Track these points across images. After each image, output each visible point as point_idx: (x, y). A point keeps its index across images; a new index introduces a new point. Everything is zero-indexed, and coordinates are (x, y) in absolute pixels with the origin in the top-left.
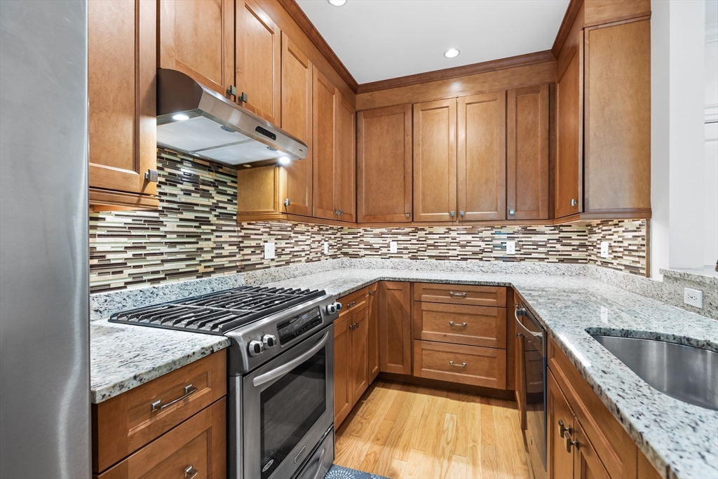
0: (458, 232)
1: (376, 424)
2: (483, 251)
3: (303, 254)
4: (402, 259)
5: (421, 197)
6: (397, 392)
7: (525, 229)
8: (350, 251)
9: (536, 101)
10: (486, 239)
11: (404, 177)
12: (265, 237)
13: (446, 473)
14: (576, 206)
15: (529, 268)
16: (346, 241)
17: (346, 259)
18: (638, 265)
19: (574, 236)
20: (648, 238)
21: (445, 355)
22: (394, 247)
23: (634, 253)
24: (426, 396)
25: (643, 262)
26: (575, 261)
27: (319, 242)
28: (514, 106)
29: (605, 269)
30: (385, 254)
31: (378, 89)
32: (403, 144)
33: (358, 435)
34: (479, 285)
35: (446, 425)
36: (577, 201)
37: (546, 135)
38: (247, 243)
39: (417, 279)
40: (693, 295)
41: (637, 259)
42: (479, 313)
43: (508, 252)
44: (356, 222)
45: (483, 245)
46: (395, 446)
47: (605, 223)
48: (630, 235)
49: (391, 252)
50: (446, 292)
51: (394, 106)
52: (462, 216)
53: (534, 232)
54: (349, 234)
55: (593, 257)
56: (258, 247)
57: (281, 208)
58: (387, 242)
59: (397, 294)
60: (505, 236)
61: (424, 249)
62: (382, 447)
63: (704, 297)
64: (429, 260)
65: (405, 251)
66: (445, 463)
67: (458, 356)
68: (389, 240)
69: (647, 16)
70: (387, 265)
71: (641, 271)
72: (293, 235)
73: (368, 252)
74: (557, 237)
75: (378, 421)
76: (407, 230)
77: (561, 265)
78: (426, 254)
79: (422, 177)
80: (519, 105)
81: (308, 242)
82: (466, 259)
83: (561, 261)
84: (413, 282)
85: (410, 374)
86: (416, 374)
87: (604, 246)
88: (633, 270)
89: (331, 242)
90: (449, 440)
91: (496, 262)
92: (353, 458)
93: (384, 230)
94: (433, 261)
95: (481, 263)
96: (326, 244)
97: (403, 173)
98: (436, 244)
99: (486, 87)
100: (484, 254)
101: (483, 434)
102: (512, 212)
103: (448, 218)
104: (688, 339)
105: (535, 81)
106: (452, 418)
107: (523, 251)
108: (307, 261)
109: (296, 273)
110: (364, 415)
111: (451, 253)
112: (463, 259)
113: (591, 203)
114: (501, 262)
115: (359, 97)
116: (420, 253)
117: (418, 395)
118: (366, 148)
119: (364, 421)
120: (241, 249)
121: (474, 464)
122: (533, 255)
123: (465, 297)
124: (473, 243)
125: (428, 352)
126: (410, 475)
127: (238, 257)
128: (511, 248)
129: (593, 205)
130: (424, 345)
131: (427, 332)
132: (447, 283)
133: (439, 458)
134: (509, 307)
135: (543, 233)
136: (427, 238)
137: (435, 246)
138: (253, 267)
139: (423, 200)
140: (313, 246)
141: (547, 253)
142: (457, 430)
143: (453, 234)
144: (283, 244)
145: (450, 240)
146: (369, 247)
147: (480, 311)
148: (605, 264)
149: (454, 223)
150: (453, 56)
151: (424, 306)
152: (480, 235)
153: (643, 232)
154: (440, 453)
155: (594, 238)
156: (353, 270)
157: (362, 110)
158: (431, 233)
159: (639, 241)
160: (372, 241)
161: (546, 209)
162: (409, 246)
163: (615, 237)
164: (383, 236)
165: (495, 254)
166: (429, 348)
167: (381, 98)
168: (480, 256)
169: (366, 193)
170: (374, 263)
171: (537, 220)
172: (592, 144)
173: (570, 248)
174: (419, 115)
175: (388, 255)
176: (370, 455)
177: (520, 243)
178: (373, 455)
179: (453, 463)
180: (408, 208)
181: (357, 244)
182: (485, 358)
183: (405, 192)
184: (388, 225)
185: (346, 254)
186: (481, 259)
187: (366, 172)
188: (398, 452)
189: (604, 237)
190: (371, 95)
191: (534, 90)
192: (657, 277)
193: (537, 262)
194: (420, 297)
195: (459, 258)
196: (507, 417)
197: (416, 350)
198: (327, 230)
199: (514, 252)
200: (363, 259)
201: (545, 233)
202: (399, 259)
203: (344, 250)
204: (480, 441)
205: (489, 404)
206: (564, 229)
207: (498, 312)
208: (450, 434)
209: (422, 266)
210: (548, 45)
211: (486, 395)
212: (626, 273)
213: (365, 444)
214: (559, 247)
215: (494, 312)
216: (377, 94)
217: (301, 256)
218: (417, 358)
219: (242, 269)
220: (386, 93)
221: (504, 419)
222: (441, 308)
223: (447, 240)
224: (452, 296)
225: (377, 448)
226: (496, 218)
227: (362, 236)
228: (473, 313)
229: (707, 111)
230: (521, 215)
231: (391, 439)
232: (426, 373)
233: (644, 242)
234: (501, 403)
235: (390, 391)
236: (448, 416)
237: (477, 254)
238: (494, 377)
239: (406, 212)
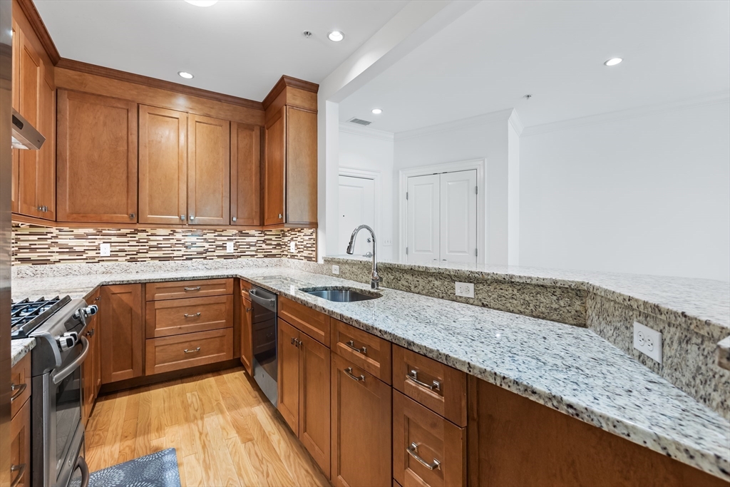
0: (184, 234)
1: (116, 429)
2: (207, 251)
4: (117, 263)
5: (147, 199)
6: (127, 397)
7: (241, 232)
8: (34, 256)
9: (251, 137)
10: (210, 240)
11: (128, 177)
13: (203, 426)
14: (282, 218)
15: (244, 263)
16: (25, 244)
17: (25, 267)
18: (312, 256)
19: (273, 238)
20: (316, 240)
21: (180, 346)
22: (106, 250)
23: (309, 249)
24: (161, 389)
25: (314, 253)
26: (274, 256)
28: (236, 135)
29: (293, 260)
30: (93, 258)
31: (90, 73)
32: (125, 141)
33: (101, 443)
34: (212, 278)
35: (189, 401)
36: (282, 215)
37: (258, 163)
39: (149, 280)
40: (335, 269)
41: (311, 252)
42: (212, 302)
43: (228, 251)
44: (56, 221)
45: (207, 245)
46: (148, 433)
47: (292, 230)
48: (307, 238)
49: (101, 255)
50: (183, 289)
51: (113, 98)
52: (192, 220)
53: (248, 235)
54: (31, 234)
55: (285, 253)
58: (96, 244)
59: (125, 298)
60: (226, 238)
61: (145, 251)
62: (134, 440)
63: (340, 269)
64: (152, 262)
65: (124, 254)
66: (200, 422)
67: (192, 343)
68: (98, 242)
69: (315, 112)
70: (96, 269)
71: (313, 259)
73: (66, 257)
74: (263, 239)
75: (117, 425)
76: (123, 231)
77: (265, 259)
78: (148, 255)
79: (150, 179)
80: (240, 136)
82: (191, 259)
83: (266, 256)
84: (146, 283)
85: (140, 375)
86: (148, 373)
87: (292, 244)
88: (309, 259)
90: (196, 408)
91: (219, 260)
92: (105, 461)
93: (91, 231)
94: (157, 262)
95: (205, 261)
97: (126, 172)
98: (159, 246)
99: (213, 113)
100: (208, 254)
101: (222, 393)
102: (234, 219)
103: (178, 222)
105: (251, 121)
106: (194, 395)
107: (239, 250)
110: (95, 430)
111: (176, 254)
112: (187, 259)
113: (290, 217)
114: (223, 259)
115: (57, 70)
116: (140, 255)
117: (151, 391)
118: (71, 135)
119: (101, 432)
121: (222, 412)
122: (247, 253)
123: (199, 290)
124: (198, 244)
125: (161, 348)
126: (172, 442)
128: (230, 248)
129: (291, 219)
130: (158, 342)
131: (160, 329)
132: (183, 280)
133: (193, 421)
134: (236, 294)
135: (254, 236)
136: (149, 240)
137: (158, 248)
139: (151, 201)
141: (256, 251)
142: (201, 400)
143: (178, 236)
145: (174, 241)
146: (68, 250)
147: (212, 300)
148: (293, 257)
149: (184, 226)
150: (186, 77)
151: (157, 305)
152: (204, 237)
153: (314, 237)
154: (192, 418)
155: (286, 239)
156: (39, 279)
157: (65, 89)
158: (152, 235)
159: (312, 241)
160: (72, 243)
161: (258, 218)
162: (127, 248)
163: (299, 239)
164: (90, 237)
165: (218, 253)
166: (163, 344)
167: (93, 84)
168: (204, 255)
169: (72, 187)
170: (77, 268)
171: (252, 226)
173: (271, 247)
174: (145, 117)
175: (97, 260)
176: (124, 449)
177: (238, 244)
178: (127, 449)
179: (205, 419)
180: (133, 210)
181: (47, 246)
182: (217, 339)
183: (128, 192)
184: (97, 225)
185: (23, 260)
186: (205, 258)
187: (72, 162)
188: (153, 435)
189: (292, 239)
190: (80, 76)
191: (250, 128)
192: (321, 261)
193: (250, 259)
194: (153, 296)
195: (184, 258)
196: (236, 378)
197: (149, 349)
199: (233, 251)
200: (57, 264)
201: (255, 236)
202: (114, 263)
203: (20, 256)
204: (221, 398)
205: (220, 375)
206: (268, 233)
207: (227, 299)
208: (196, 404)
209: (143, 268)
210: (261, 100)
211: (216, 369)
212: (305, 261)
213: (113, 446)
214: (264, 246)
215: (224, 299)
216: (89, 77)
218: (149, 356)
220: (104, 81)
221: (235, 380)
222: (176, 303)
223: (172, 241)
224: (186, 290)
225: (129, 442)
226: (221, 223)
227: (56, 237)
228: (208, 302)
230: (241, 221)
231: (141, 428)
232: (161, 368)
233: (314, 242)
234: (229, 371)
235: (118, 400)
236: (189, 395)
237: (202, 253)
238: (224, 352)
239: (130, 212)
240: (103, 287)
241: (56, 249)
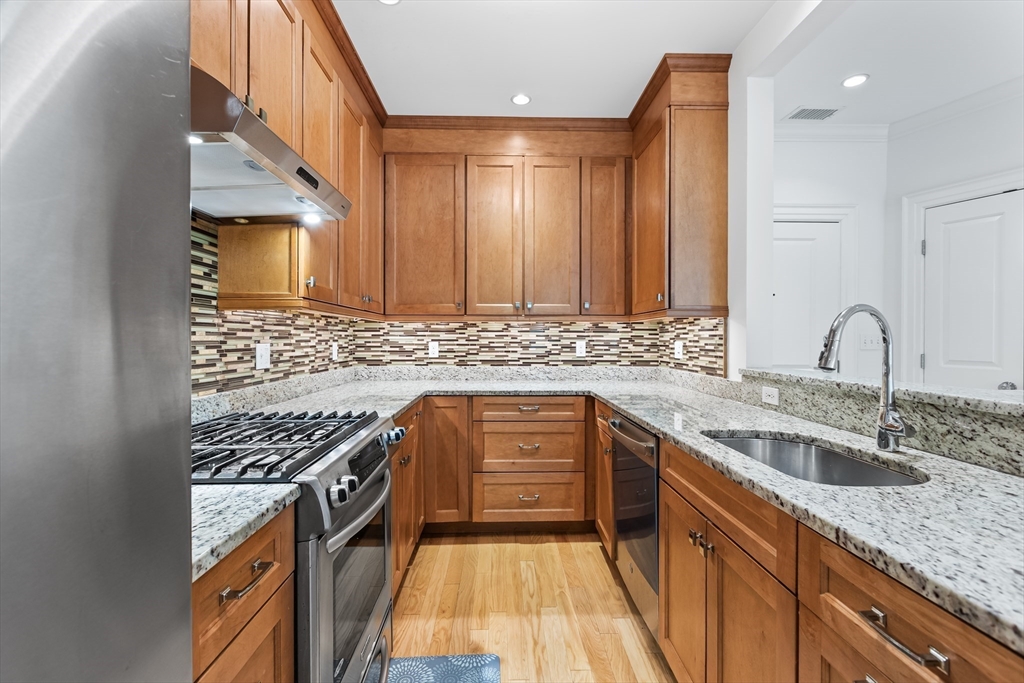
0: (520, 329)
1: (435, 593)
2: (549, 353)
3: (307, 361)
4: (445, 366)
5: (476, 281)
6: (452, 546)
7: (596, 325)
8: (368, 355)
9: (611, 175)
10: (553, 338)
11: (454, 254)
12: (257, 334)
13: (539, 630)
14: (663, 301)
15: (601, 373)
16: (361, 342)
17: (361, 367)
18: (716, 366)
19: (646, 334)
20: (725, 337)
21: (514, 488)
22: (434, 350)
23: (711, 354)
24: (490, 546)
25: (721, 362)
26: (647, 363)
27: (327, 341)
28: (589, 178)
29: (679, 371)
30: (421, 359)
31: (418, 127)
32: (452, 208)
33: (415, 612)
34: (555, 395)
35: (523, 576)
36: (663, 296)
37: (622, 216)
38: (231, 344)
39: (477, 392)
40: (770, 393)
41: (714, 360)
42: (555, 430)
43: (578, 354)
44: (383, 313)
45: (549, 345)
46: (469, 615)
47: (679, 320)
48: (706, 334)
49: (430, 356)
50: (516, 407)
51: (440, 153)
52: (529, 309)
53: (606, 330)
54: (366, 330)
55: (665, 359)
56: (248, 350)
57: (302, 292)
58: (425, 342)
59: (450, 413)
60: (574, 335)
61: (475, 352)
62: (451, 620)
63: (780, 394)
64: (483, 367)
65: (451, 355)
66: (535, 619)
67: (529, 487)
68: (426, 339)
69: (724, 106)
70: (424, 374)
71: (718, 372)
72: (293, 332)
73: (397, 357)
74: (629, 335)
75: (436, 589)
76: (453, 325)
77: (634, 369)
78: (478, 358)
79: (479, 255)
80: (594, 177)
81: (313, 343)
82: (529, 364)
83: (633, 364)
84: (472, 396)
85: (467, 519)
86: (476, 519)
87: (678, 345)
88: (710, 371)
89: (341, 342)
90: (531, 592)
91: (565, 367)
92: (416, 643)
93: (420, 325)
94: (488, 367)
95: (547, 368)
96: (335, 345)
97: (452, 248)
98: (492, 345)
99: (557, 149)
100: (551, 357)
101: (568, 576)
102: (587, 306)
103: (511, 311)
104: (782, 434)
105: (610, 151)
106: (529, 566)
107: (594, 353)
108: (314, 371)
109: (299, 390)
110: (414, 584)
111: (511, 356)
112: (525, 364)
113: (676, 298)
114: (570, 366)
115: (387, 132)
116: (470, 357)
117: (479, 546)
118: (398, 208)
119: (417, 593)
120: (223, 354)
121: (567, 613)
122: (605, 358)
123: (537, 411)
124: (538, 344)
125: (491, 487)
126: (497, 643)
127: (219, 367)
128: (581, 349)
129: (678, 301)
130: (487, 479)
131: (490, 461)
132: (517, 395)
133: (526, 615)
134: (589, 421)
135: (615, 331)
136: (480, 337)
137: (491, 348)
138: (238, 382)
139: (480, 284)
140: (320, 348)
141: (619, 355)
142: (538, 579)
143: (514, 332)
144: (280, 345)
145: (508, 339)
146: (397, 349)
147: (555, 427)
148: (679, 366)
149: (520, 318)
150: (521, 103)
151: (486, 427)
152: (547, 333)
153: (721, 331)
154: (526, 609)
155: (667, 337)
156: (372, 383)
157: (393, 153)
158: (484, 330)
159: (716, 340)
160: (402, 340)
161: (622, 303)
162: (456, 348)
163: (690, 336)
164: (419, 333)
165: (564, 356)
166: (493, 482)
167: (421, 139)
168: (546, 360)
169: (399, 272)
170: (406, 371)
171: (612, 315)
172: (677, 235)
173: (642, 349)
174: (474, 172)
175: (426, 361)
176: (438, 633)
177: (592, 343)
178: (443, 632)
179: (543, 617)
180: (459, 298)
181: (379, 344)
182: (562, 486)
183: (454, 274)
184: (425, 318)
185: (361, 360)
186: (547, 364)
187: (399, 241)
188: (474, 621)
189: (678, 336)
190: (407, 133)
191: (609, 162)
192: (735, 376)
193: (610, 366)
194: (481, 415)
195: (521, 362)
196: (588, 553)
197: (476, 486)
198: (336, 324)
199: (584, 354)
200: (389, 366)
201: (616, 332)
202: (441, 366)
203: (358, 355)
204: (566, 585)
205: (566, 541)
206: (637, 326)
207: (576, 428)
208: (532, 585)
209: (473, 375)
210: (625, 112)
211: (560, 531)
212: (702, 374)
213: (428, 621)
214: (631, 347)
215: (571, 427)
216: (415, 133)
217: (303, 364)
218: (476, 496)
219: (223, 386)
220: (429, 134)
221: (585, 554)
222: (508, 427)
223: (506, 339)
224: (521, 411)
225: (445, 623)
226: (569, 312)
227: (387, 333)
228: (547, 430)
229: (776, 210)
230: (596, 308)
231: (460, 607)
232: (488, 515)
233: (722, 342)
234: (579, 537)
235: (442, 547)
236: (523, 564)
237: (543, 357)
238: (570, 507)
239: (457, 301)
240: (426, 398)
241: (387, 348)
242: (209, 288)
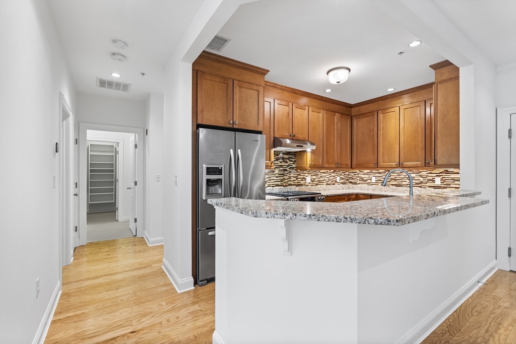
2: (422, 182)
3: (325, 181)
4: (378, 186)
5: (381, 155)
7: (446, 170)
8: (353, 181)
10: (423, 176)
12: (307, 175)
16: (351, 176)
17: (350, 185)
22: (374, 179)
27: (334, 176)
30: (370, 183)
31: (362, 105)
32: (373, 131)
38: (299, 177)
43: (436, 183)
44: (351, 167)
45: (422, 179)
49: (372, 182)
51: (369, 112)
52: (402, 165)
54: (352, 173)
56: (304, 178)
57: (308, 165)
60: (435, 175)
64: (392, 187)
65: (379, 182)
68: (371, 176)
70: (370, 188)
72: (319, 174)
73: (361, 182)
78: (390, 183)
79: (382, 146)
81: (327, 177)
89: (341, 176)
91: (429, 189)
93: (369, 171)
94: (394, 187)
95: (420, 189)
96: (338, 178)
97: (372, 144)
98: (396, 178)
100: (422, 184)
103: (395, 166)
107: (445, 183)
108: (327, 184)
109: (320, 189)
111: (404, 183)
114: (432, 189)
115: (353, 109)
116: (387, 183)
118: (356, 133)
120: (297, 179)
122: (452, 186)
124: (416, 178)
127: (296, 182)
128: (438, 181)
136: (391, 175)
137: (395, 180)
138: (301, 185)
139: (383, 156)
140: (330, 178)
144: (314, 177)
145: (403, 176)
146: (362, 179)
150: (391, 90)
152: (420, 174)
157: (354, 116)
158: (393, 173)
160: (363, 176)
162: (381, 179)
164: (368, 174)
165: (429, 184)
167: (363, 109)
168: (420, 185)
169: (356, 154)
170: (364, 187)
174: (381, 116)
177: (444, 179)
181: (356, 177)
183: (373, 153)
184: (370, 169)
185: (351, 182)
186: (420, 187)
187: (356, 144)
190: (359, 108)
193: (454, 189)
195: (408, 186)
198: (339, 171)
199: (440, 184)
200: (359, 185)
202: (376, 186)
203: (350, 181)
209: (387, 190)
216: (361, 107)
217: (323, 182)
219: (298, 185)
220: (366, 106)
223: (401, 176)
227: (358, 174)
237: (419, 184)
239: (374, 162)
241: (358, 179)
242: (294, 166)
